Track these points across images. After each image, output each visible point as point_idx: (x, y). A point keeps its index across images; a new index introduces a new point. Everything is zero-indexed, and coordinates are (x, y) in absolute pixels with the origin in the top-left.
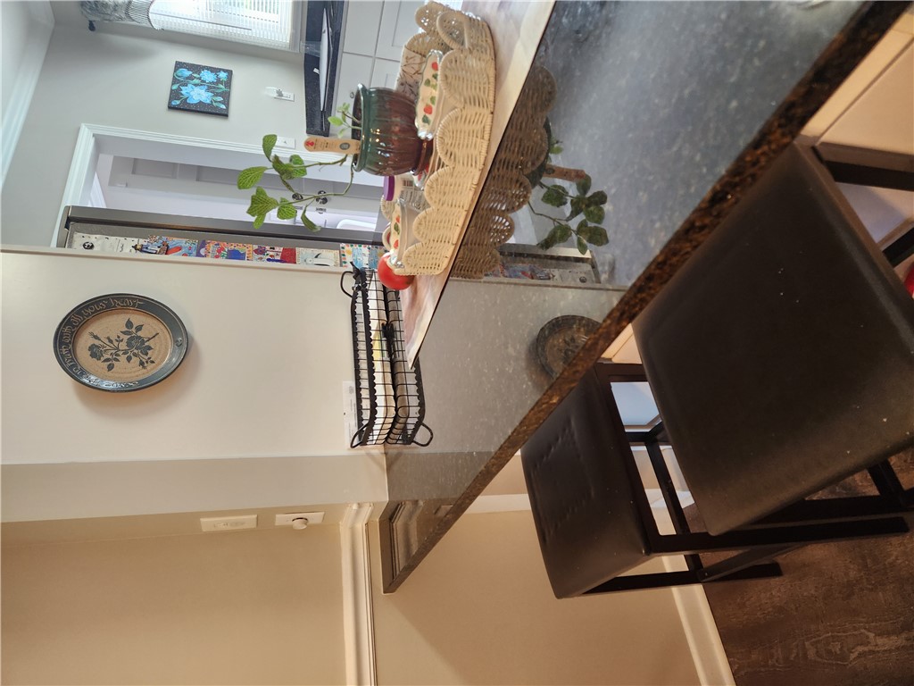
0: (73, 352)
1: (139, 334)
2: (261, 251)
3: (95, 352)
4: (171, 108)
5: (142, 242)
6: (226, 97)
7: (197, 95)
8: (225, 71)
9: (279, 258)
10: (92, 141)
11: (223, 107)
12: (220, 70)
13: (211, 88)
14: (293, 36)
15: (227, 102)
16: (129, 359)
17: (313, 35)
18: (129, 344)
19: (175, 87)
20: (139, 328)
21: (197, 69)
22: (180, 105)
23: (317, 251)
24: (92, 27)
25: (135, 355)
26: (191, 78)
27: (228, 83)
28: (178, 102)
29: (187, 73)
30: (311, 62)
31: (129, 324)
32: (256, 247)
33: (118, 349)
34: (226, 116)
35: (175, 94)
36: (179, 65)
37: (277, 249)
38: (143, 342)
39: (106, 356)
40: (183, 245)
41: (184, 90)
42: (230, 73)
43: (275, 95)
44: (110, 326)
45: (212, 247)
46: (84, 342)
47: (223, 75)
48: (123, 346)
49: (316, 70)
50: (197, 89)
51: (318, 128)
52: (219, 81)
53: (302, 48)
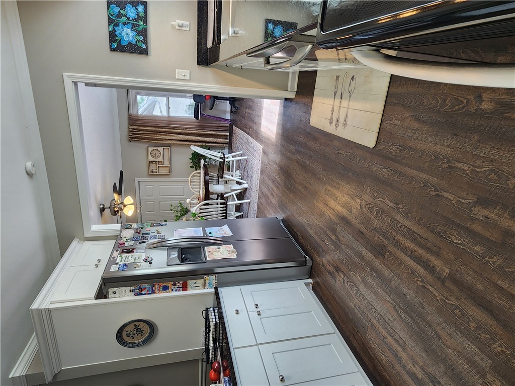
0: (122, 339)
2: (175, 284)
3: (128, 335)
4: (112, 49)
5: (132, 288)
7: (126, 35)
8: (142, 2)
9: (181, 286)
11: (144, 45)
12: (138, 2)
13: (134, 25)
15: (146, 41)
16: (138, 335)
19: (111, 28)
20: (139, 326)
21: (122, 4)
22: (117, 47)
23: (195, 281)
25: (139, 333)
26: (120, 15)
27: (145, 19)
28: (115, 44)
29: (116, 10)
31: (135, 325)
32: (173, 283)
34: (147, 54)
35: (112, 37)
37: (180, 282)
38: (141, 329)
39: (131, 336)
40: (147, 287)
41: (118, 31)
42: (145, 5)
44: (130, 328)
46: (124, 333)
47: (141, 9)
48: (135, 332)
50: (125, 29)
52: (139, 16)
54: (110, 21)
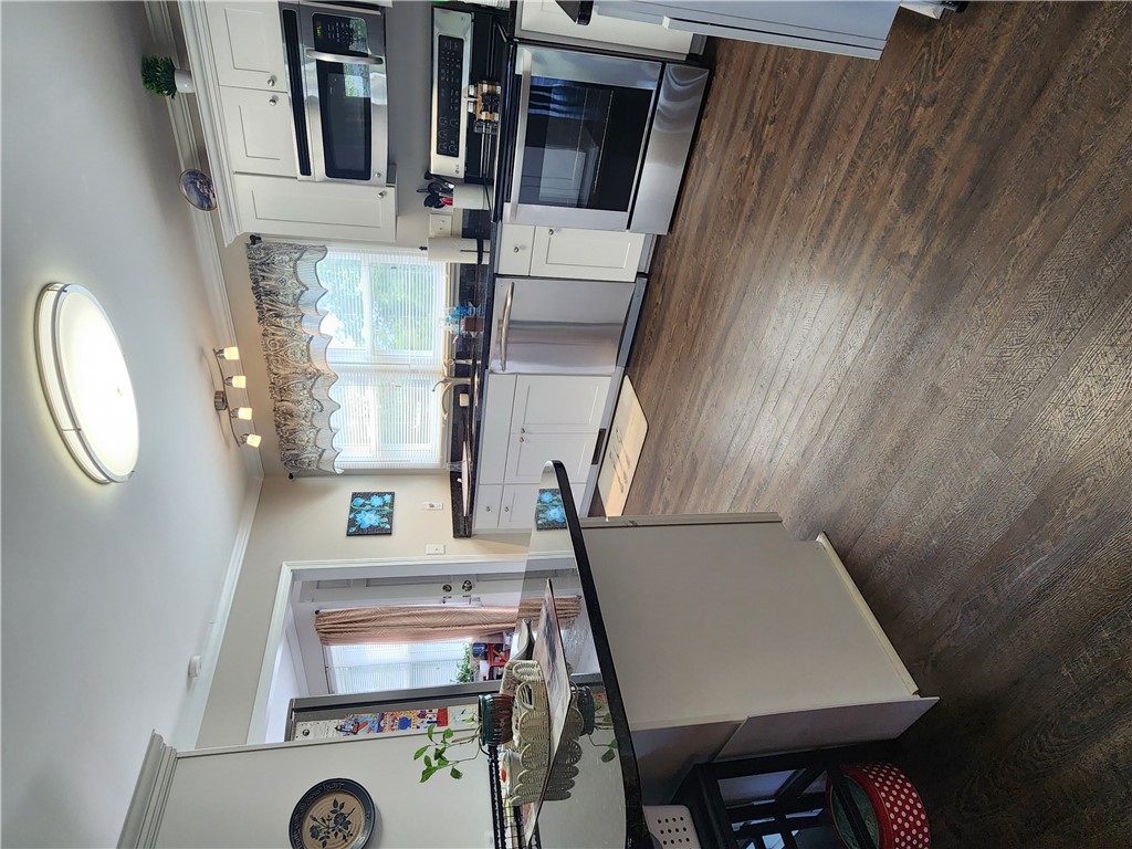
0: (300, 836)
1: (342, 811)
2: (422, 716)
3: (314, 833)
4: (349, 535)
5: (341, 722)
6: (390, 516)
7: (368, 519)
8: (389, 493)
9: (435, 719)
10: (290, 575)
11: (388, 526)
12: (385, 493)
13: (379, 511)
14: (442, 460)
15: (390, 523)
16: (336, 835)
17: (456, 457)
18: (336, 822)
19: (352, 516)
20: (342, 806)
21: (367, 496)
22: (356, 530)
23: (462, 708)
24: (291, 476)
25: (340, 831)
26: (363, 505)
27: (391, 505)
28: (354, 529)
29: (361, 501)
30: (455, 475)
31: (336, 804)
32: (419, 712)
33: (328, 827)
34: (390, 534)
35: (352, 522)
36: (355, 496)
37: (434, 711)
38: (345, 818)
39: (322, 835)
40: (368, 719)
41: (359, 517)
42: (393, 494)
43: (428, 507)
44: (323, 808)
45: (388, 718)
46: (307, 825)
47: (388, 498)
48: (332, 824)
49: (459, 480)
50: (368, 514)
51: (462, 533)
52: (385, 504)
53: (448, 467)
54: (352, 510)
